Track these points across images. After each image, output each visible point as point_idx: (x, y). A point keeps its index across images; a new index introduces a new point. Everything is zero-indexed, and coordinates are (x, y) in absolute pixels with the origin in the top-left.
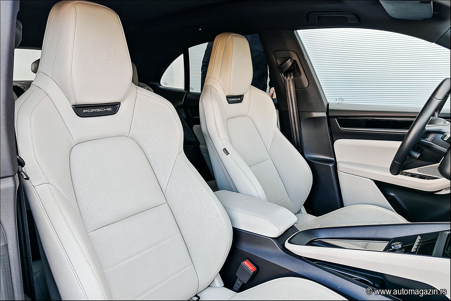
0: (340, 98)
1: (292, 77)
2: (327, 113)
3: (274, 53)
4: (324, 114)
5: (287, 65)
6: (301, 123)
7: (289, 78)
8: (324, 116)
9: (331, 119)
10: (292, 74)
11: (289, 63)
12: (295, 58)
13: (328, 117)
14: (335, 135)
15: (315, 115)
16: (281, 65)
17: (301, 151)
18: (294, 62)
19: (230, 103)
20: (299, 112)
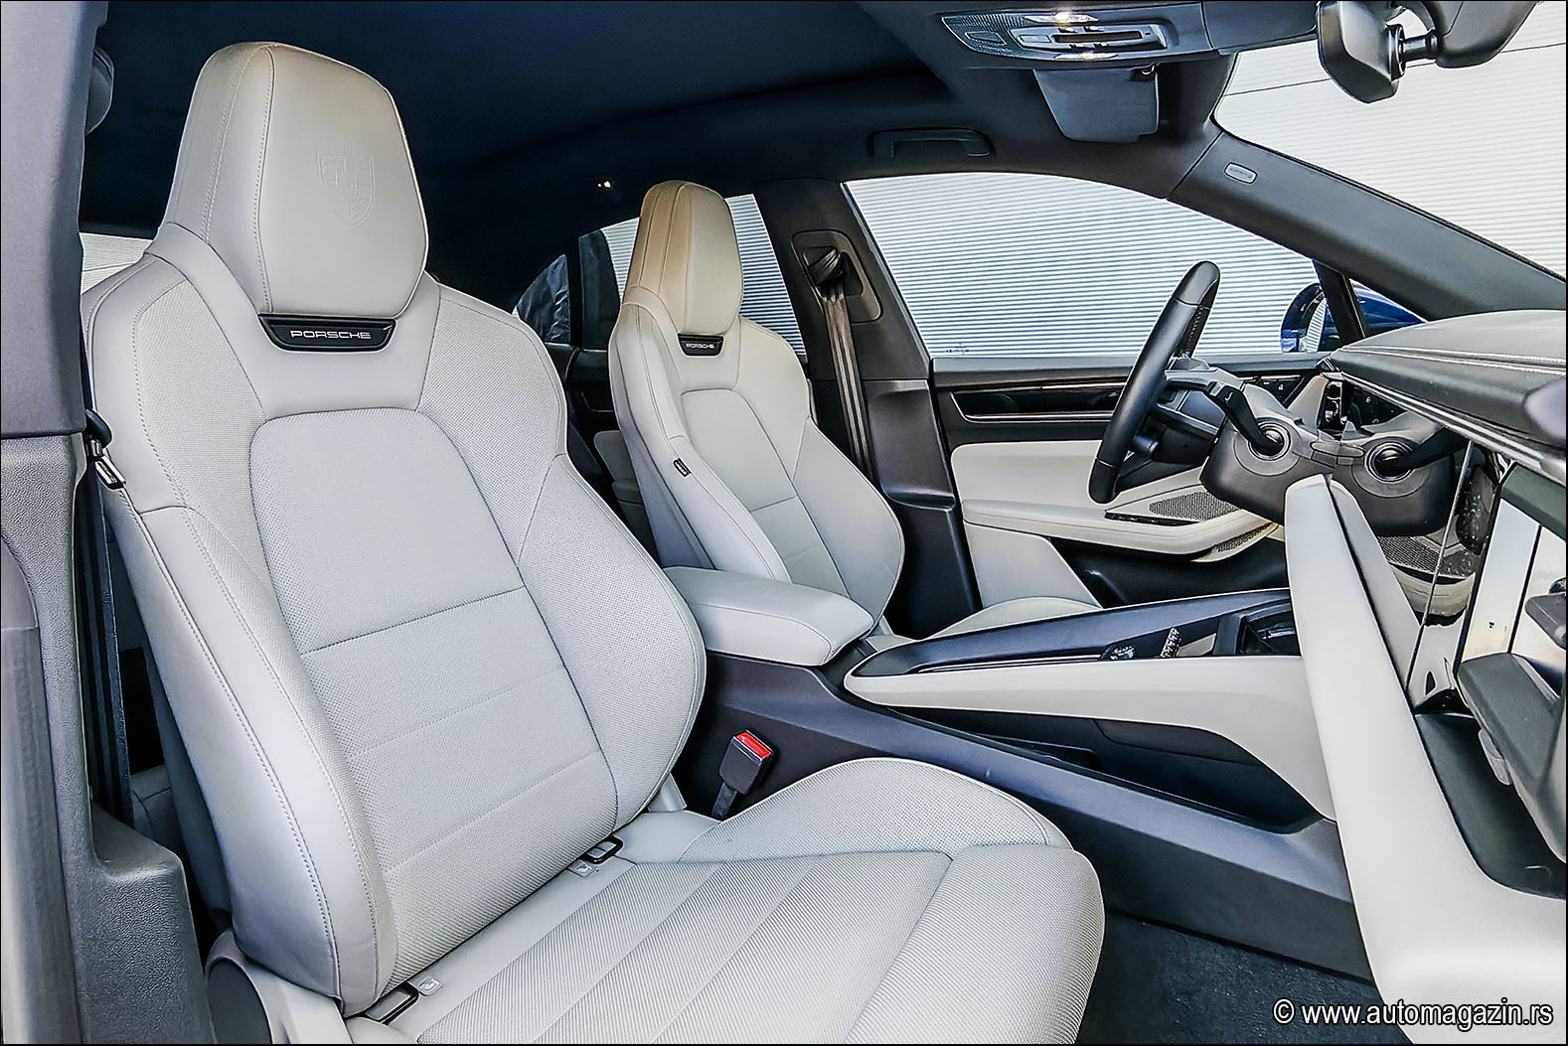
0: (958, 345)
1: (842, 296)
2: (931, 382)
3: (793, 236)
4: (924, 385)
5: (825, 267)
6: (870, 406)
7: (833, 299)
8: (923, 388)
9: (941, 397)
10: (841, 289)
11: (832, 260)
12: (846, 248)
13: (935, 391)
14: (953, 435)
15: (902, 386)
16: (811, 266)
17: (872, 477)
18: (845, 259)
19: (689, 352)
20: (862, 381)
